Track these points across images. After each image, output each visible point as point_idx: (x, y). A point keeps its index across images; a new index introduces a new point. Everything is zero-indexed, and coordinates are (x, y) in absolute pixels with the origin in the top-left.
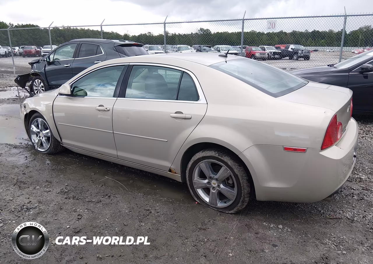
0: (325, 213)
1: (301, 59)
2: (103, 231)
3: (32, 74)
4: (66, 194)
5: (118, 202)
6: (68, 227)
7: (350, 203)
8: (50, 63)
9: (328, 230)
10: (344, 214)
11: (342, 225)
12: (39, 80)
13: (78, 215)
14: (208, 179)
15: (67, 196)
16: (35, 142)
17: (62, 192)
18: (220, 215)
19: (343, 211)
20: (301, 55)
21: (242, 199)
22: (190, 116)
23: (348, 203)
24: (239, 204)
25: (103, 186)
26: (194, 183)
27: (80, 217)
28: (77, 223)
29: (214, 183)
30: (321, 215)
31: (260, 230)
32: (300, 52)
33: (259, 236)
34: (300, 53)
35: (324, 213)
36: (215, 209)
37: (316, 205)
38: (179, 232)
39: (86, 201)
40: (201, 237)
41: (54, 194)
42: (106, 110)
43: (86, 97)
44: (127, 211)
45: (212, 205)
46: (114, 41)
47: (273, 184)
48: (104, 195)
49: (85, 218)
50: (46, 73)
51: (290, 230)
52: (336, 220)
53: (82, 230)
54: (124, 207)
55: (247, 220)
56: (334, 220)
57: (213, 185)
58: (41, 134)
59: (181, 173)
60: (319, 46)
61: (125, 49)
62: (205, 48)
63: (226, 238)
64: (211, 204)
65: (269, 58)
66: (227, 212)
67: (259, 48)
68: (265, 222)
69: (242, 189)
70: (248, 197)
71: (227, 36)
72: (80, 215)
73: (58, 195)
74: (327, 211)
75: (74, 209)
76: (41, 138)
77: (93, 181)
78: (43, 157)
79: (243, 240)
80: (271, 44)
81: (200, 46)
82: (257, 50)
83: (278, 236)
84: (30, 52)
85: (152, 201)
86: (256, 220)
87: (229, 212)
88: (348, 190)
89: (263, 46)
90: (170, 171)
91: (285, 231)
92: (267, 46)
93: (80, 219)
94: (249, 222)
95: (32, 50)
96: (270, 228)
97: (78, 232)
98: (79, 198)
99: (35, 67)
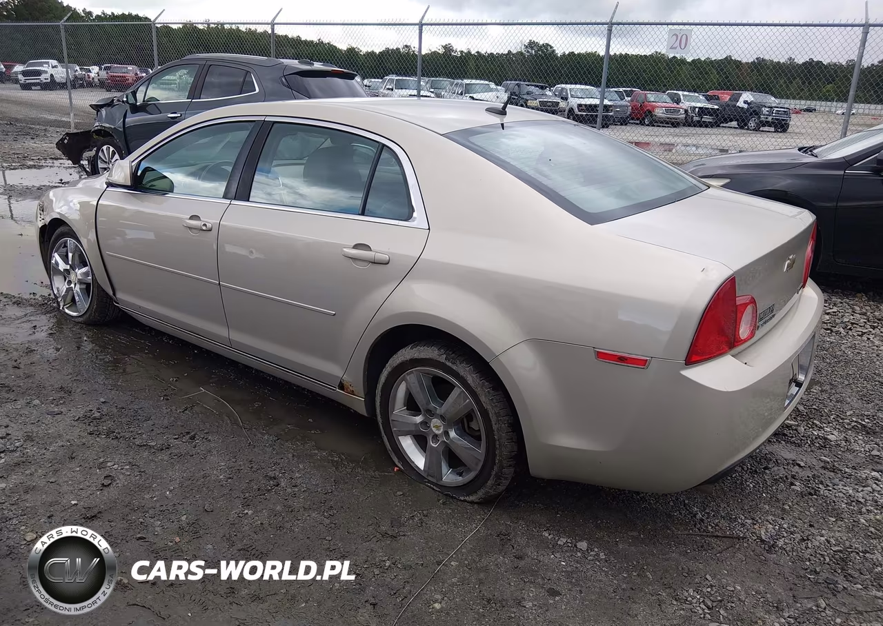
0: (706, 521)
1: (766, 129)
2: (152, 521)
3: (95, 131)
4: (95, 422)
5: (210, 451)
6: (73, 502)
7: (778, 500)
8: (135, 109)
9: (701, 566)
10: (756, 527)
11: (739, 555)
12: (111, 147)
13: (105, 477)
14: (424, 415)
15: (96, 428)
16: (59, 294)
17: (87, 419)
18: (444, 503)
19: (753, 519)
20: (767, 118)
21: (496, 468)
22: (385, 257)
23: (773, 500)
24: (489, 482)
25: (187, 412)
26: (393, 420)
27: (107, 482)
28: (97, 495)
29: (437, 426)
30: (695, 527)
31: (529, 551)
32: (765, 110)
33: (522, 563)
34: (764, 115)
35: (702, 520)
36: (435, 487)
37: (688, 499)
38: (330, 538)
39: (134, 443)
40: (380, 555)
41: (66, 421)
42: (204, 228)
43: (170, 195)
44: (221, 477)
45: (430, 479)
46: (286, 61)
47: (567, 441)
48: (182, 433)
49: (120, 485)
50: (127, 131)
51: (604, 557)
52: (728, 542)
53: (102, 515)
54: (218, 466)
55: (503, 522)
56: (725, 540)
57: (434, 429)
58: (73, 277)
59: (365, 395)
60: (820, 99)
61: (312, 82)
62: (532, 89)
63: (439, 563)
64: (428, 475)
65: (688, 122)
66: (462, 498)
67: (665, 97)
68: (548, 529)
69: (498, 446)
70: (510, 466)
71: (593, 63)
72: (110, 476)
73: (75, 423)
74: (714, 515)
75: (101, 460)
76: (72, 285)
77: (167, 396)
78: (74, 329)
79: (479, 570)
80: (698, 87)
81: (518, 85)
82: (659, 101)
83: (569, 569)
84: (124, 79)
85: (290, 455)
86: (528, 524)
87: (467, 498)
88: (786, 467)
89: (675, 92)
90: (342, 386)
91: (592, 558)
92: (686, 93)
93: (106, 486)
94: (510, 526)
95: (128, 75)
96: (554, 547)
97: (93, 517)
98: (122, 434)
99: (104, 116)
